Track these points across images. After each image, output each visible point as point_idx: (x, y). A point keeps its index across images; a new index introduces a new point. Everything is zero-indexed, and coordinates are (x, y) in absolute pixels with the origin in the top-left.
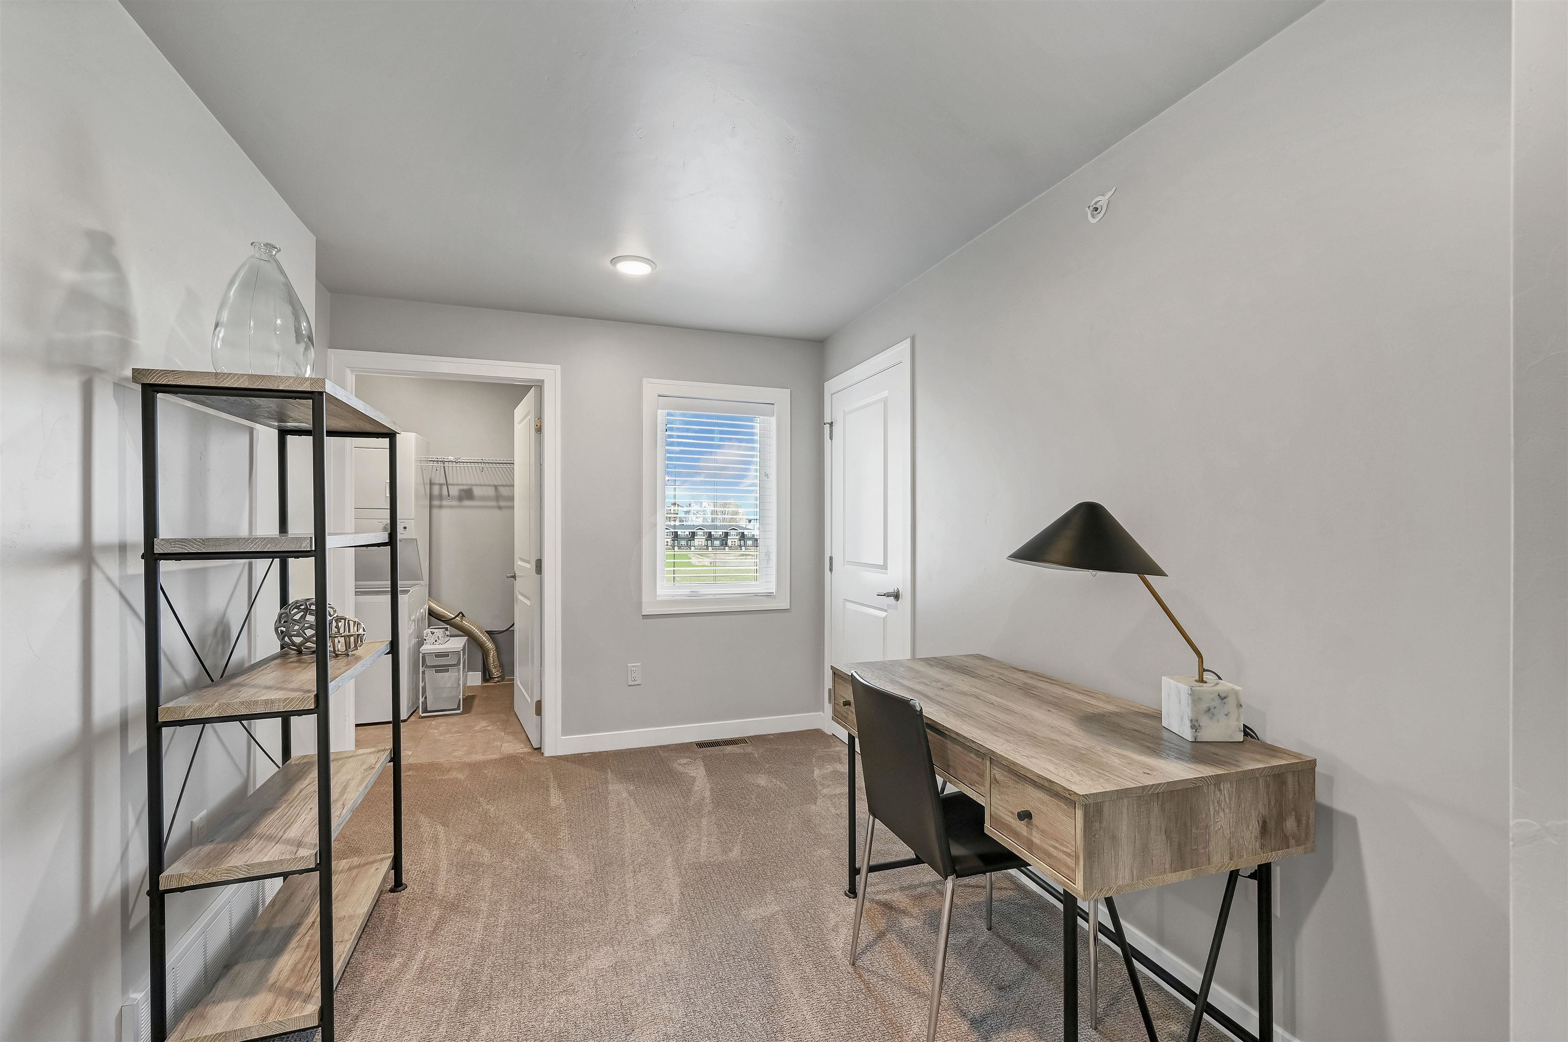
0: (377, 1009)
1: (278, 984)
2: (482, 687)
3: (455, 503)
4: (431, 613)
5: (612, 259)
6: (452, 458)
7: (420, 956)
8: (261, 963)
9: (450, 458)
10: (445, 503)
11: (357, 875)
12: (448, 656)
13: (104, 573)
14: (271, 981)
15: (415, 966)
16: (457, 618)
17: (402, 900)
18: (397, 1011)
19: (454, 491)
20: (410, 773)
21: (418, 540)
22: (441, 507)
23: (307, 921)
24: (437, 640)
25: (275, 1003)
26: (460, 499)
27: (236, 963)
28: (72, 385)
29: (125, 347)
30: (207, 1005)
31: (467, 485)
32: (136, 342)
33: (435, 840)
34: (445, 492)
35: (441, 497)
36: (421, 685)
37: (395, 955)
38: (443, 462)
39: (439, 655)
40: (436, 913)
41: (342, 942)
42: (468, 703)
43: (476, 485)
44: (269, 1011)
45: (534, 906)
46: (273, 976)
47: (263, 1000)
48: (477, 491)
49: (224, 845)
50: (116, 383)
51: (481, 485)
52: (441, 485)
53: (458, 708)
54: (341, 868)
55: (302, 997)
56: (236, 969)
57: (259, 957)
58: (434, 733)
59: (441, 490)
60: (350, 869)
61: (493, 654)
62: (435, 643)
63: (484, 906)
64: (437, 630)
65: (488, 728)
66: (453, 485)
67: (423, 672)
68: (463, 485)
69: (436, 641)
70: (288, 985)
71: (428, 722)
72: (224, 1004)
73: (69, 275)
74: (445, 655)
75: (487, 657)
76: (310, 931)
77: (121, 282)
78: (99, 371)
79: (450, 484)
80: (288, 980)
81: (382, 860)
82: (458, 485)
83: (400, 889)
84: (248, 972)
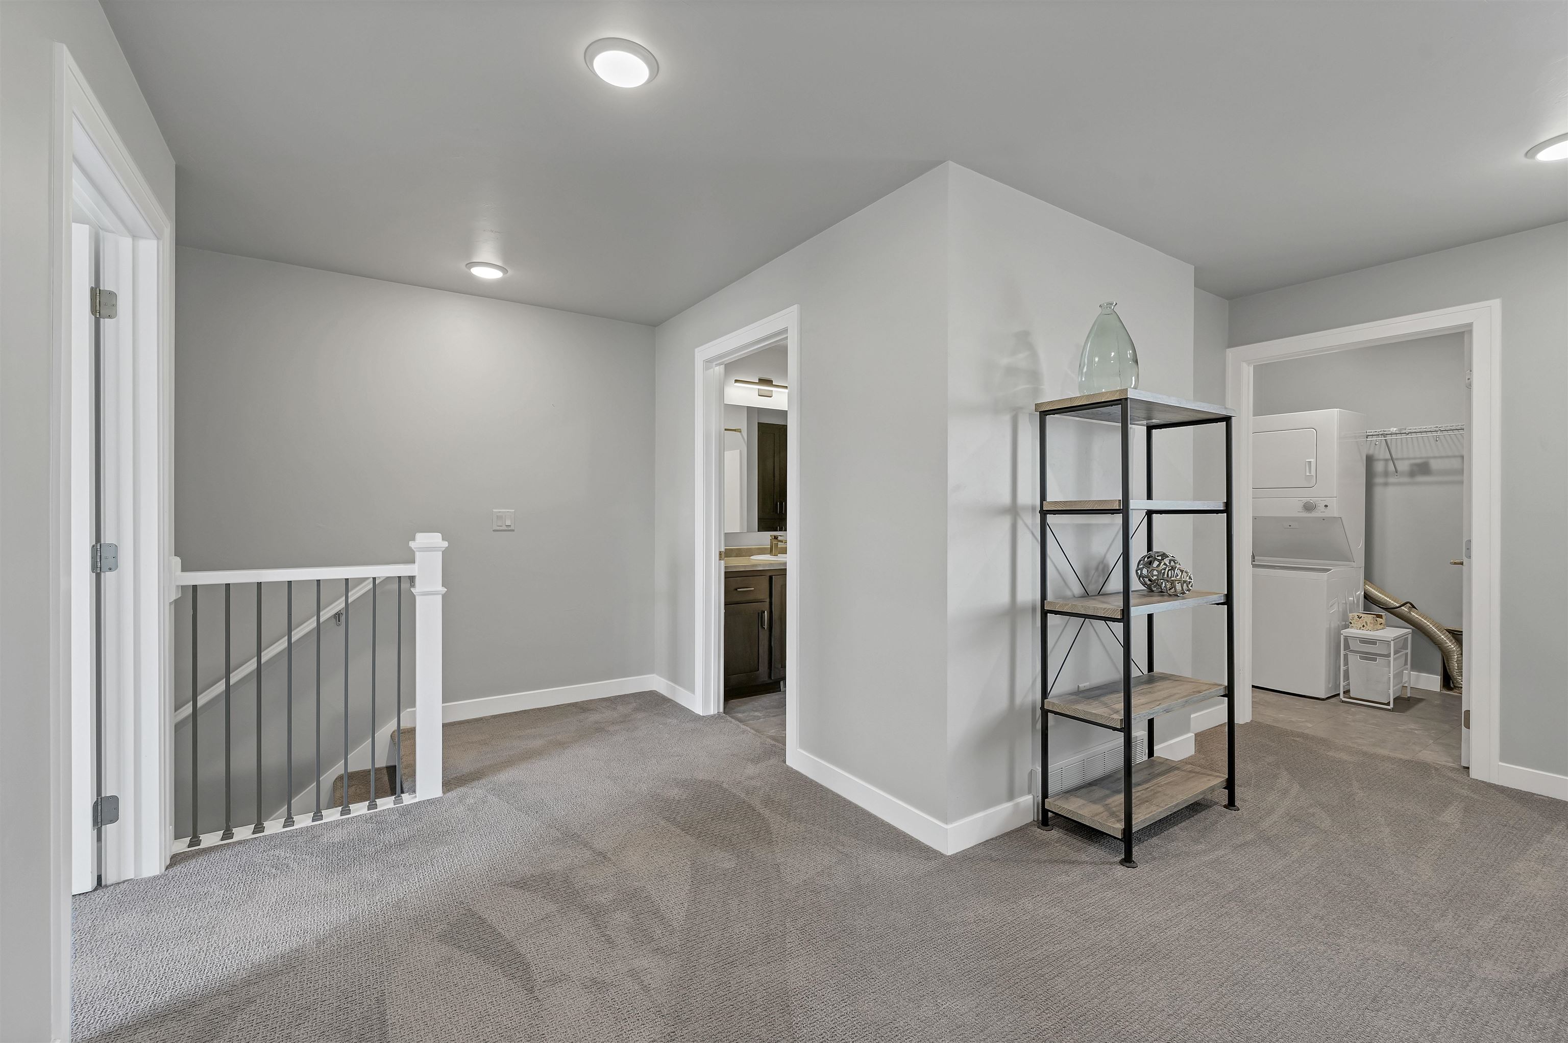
0: (1171, 862)
1: (1109, 806)
2: (1440, 694)
3: (1406, 479)
4: (1367, 597)
5: (1525, 152)
6: (1395, 429)
7: (1220, 853)
8: (1107, 792)
9: (1391, 429)
10: (1391, 480)
11: (1193, 777)
12: (1375, 643)
13: (1023, 521)
14: (1106, 803)
15: (1212, 856)
16: (1403, 608)
17: (1228, 816)
18: (1182, 871)
19: (1403, 466)
20: (1298, 739)
21: (1343, 519)
22: (1386, 484)
23: (1145, 785)
24: (1365, 625)
25: (1102, 813)
26: (1412, 474)
27: (1096, 785)
28: (1007, 418)
29: (1036, 391)
30: (1072, 795)
31: (1421, 458)
32: (1042, 387)
33: (1285, 792)
34: (1391, 467)
35: (1386, 474)
36: (1342, 668)
37: (1201, 843)
38: (1384, 435)
39: (1365, 641)
40: (1250, 836)
41: (1157, 806)
42: (1404, 703)
43: (1435, 458)
44: (1097, 815)
45: (1347, 879)
46: (1109, 801)
47: (1098, 808)
48: (1435, 465)
49: (1080, 699)
50: (1031, 414)
51: (1441, 457)
52: (1386, 460)
53: (1388, 704)
54: (1185, 768)
55: (1117, 819)
56: (1094, 787)
57: (1108, 789)
58: (1348, 718)
59: (1386, 466)
60: (1190, 772)
61: (1457, 658)
62: (1362, 628)
63: (1296, 854)
64: (1366, 615)
65: (1416, 732)
66: (1402, 459)
67: (1346, 656)
68: (1415, 458)
69: (1363, 626)
70: (1114, 809)
71: (1346, 707)
72: (1079, 799)
73: (1005, 361)
74: (1372, 642)
75: (1448, 661)
76: (1143, 791)
77: (1034, 355)
78: (1021, 408)
79: (1397, 459)
80: (1115, 807)
81: (1217, 776)
82: (1409, 459)
83: (1231, 808)
84: (1098, 792)
